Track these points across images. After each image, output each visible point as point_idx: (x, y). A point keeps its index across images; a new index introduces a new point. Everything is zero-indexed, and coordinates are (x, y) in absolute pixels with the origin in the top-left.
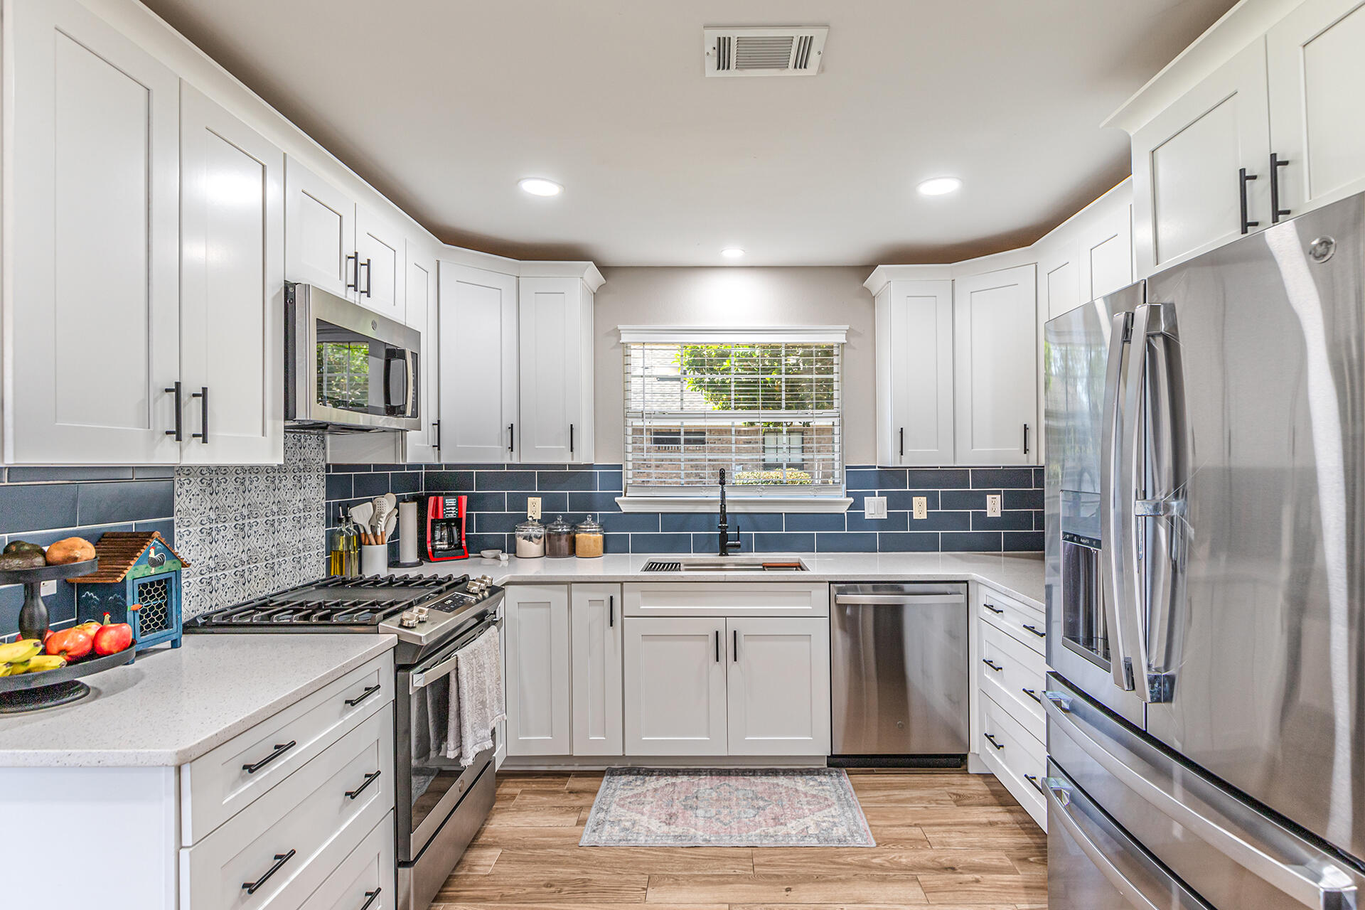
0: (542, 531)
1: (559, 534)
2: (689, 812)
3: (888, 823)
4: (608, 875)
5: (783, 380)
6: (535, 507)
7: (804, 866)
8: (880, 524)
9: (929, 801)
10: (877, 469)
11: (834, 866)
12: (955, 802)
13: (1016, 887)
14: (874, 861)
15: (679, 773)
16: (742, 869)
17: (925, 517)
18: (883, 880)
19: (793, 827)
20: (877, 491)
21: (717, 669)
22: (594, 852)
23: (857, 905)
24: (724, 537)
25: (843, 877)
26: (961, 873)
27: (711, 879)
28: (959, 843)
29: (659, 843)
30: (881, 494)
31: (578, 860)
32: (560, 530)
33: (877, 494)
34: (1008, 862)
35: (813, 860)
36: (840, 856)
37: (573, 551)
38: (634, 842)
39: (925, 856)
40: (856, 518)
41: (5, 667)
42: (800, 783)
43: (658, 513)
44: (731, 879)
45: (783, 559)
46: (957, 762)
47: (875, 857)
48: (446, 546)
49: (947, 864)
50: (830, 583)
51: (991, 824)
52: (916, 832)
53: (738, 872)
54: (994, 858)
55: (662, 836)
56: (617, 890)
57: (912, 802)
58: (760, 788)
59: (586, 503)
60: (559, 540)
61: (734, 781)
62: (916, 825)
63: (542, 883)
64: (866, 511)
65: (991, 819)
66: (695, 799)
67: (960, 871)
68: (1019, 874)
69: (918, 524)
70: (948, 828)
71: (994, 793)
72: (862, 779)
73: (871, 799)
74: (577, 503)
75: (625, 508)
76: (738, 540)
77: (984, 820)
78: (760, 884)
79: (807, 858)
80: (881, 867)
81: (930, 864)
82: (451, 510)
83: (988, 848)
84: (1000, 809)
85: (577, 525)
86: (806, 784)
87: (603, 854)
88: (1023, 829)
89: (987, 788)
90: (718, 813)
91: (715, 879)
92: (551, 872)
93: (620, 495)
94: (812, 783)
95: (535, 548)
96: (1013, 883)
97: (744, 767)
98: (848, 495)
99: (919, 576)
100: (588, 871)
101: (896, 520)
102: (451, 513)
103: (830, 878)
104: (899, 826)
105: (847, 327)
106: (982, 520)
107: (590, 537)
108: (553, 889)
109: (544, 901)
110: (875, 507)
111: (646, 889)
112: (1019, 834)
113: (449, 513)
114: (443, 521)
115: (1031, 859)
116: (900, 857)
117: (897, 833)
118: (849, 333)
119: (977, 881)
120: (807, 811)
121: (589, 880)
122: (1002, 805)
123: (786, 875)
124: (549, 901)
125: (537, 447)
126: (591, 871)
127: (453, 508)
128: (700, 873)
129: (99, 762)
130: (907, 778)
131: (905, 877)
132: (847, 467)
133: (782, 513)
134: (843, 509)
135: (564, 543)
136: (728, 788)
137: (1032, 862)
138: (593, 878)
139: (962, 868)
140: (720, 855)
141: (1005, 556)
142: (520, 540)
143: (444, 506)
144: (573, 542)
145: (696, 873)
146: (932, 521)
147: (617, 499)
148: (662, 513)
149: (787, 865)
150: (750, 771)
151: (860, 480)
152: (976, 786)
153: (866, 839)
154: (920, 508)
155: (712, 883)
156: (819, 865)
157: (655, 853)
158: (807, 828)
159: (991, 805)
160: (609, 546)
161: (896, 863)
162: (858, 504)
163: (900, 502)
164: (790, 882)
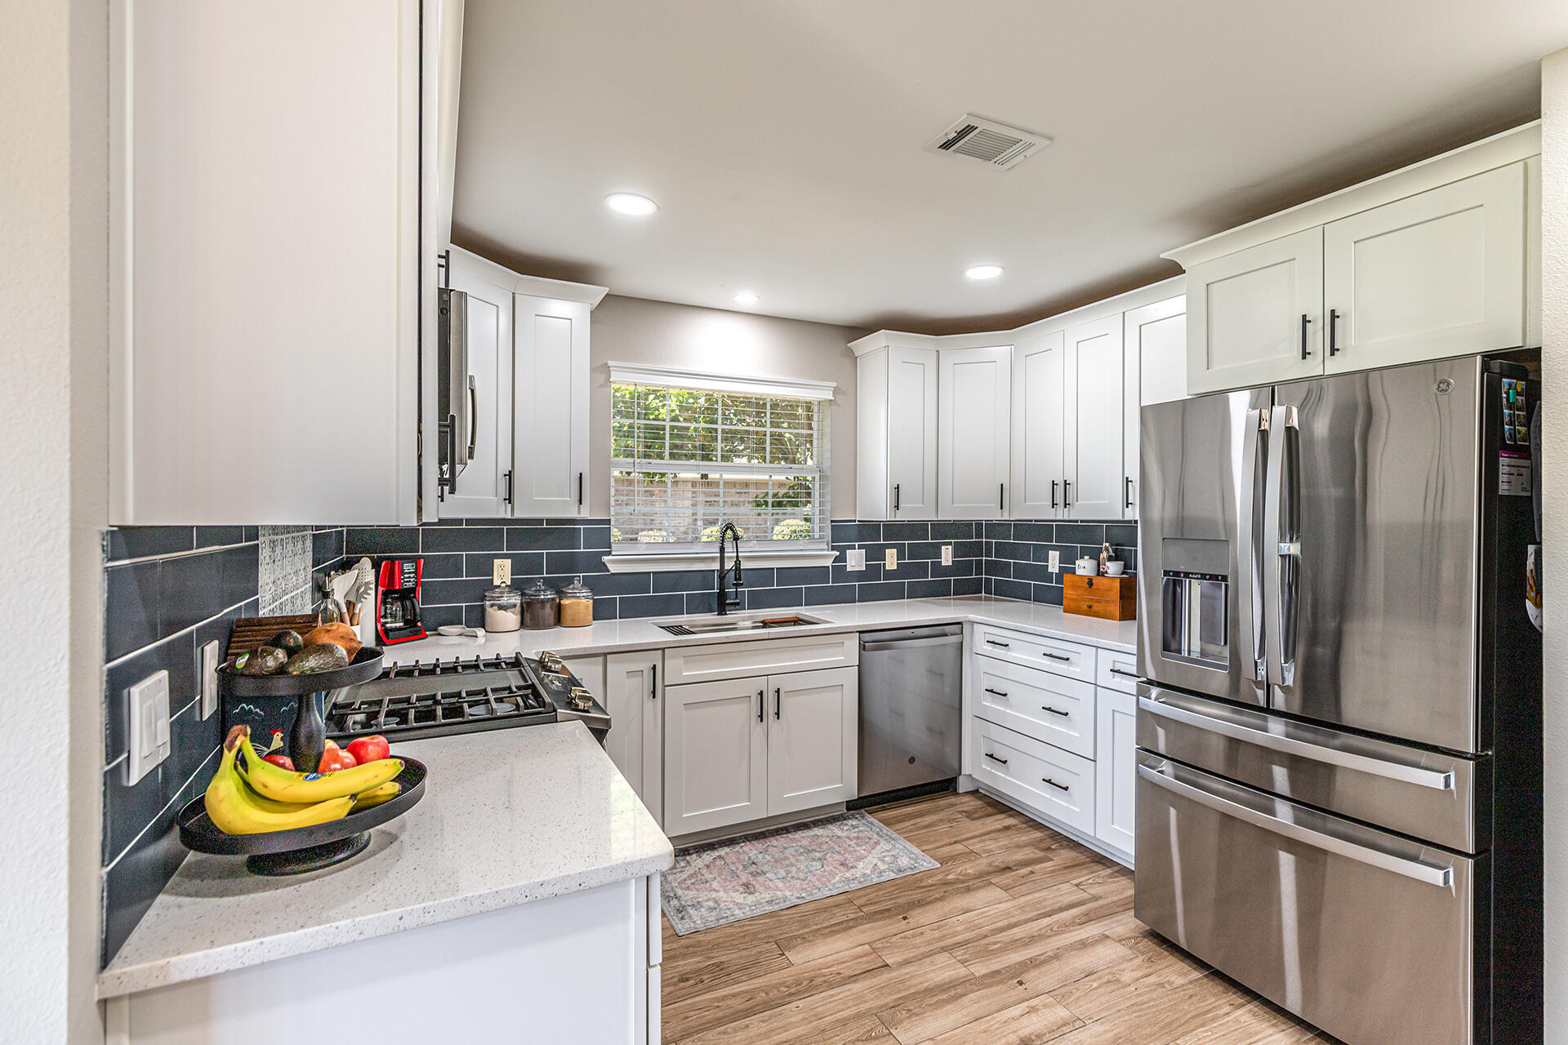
0: (516, 600)
1: (543, 602)
2: (760, 878)
3: (933, 846)
4: (734, 953)
5: (768, 434)
6: (502, 571)
7: (900, 897)
8: (859, 575)
9: (949, 822)
10: (857, 523)
11: (923, 890)
12: (968, 817)
13: (1060, 870)
14: (949, 877)
15: (716, 846)
16: (854, 913)
17: (895, 567)
18: (968, 890)
19: (863, 868)
20: (857, 544)
21: (758, 729)
22: (700, 937)
23: (966, 914)
24: (722, 595)
25: (937, 896)
26: (1017, 870)
27: (834, 928)
28: (996, 848)
29: (758, 912)
30: (860, 547)
31: (691, 949)
32: (542, 597)
33: (857, 547)
34: (1040, 854)
35: (902, 890)
36: (921, 881)
37: (558, 621)
38: (733, 918)
39: (982, 864)
40: (840, 571)
41: (351, 801)
42: (834, 830)
43: (650, 573)
44: (850, 924)
45: (782, 614)
46: (947, 786)
47: (948, 875)
48: (402, 624)
49: (1002, 866)
50: (860, 632)
51: (1007, 828)
52: (959, 847)
53: (852, 916)
54: (1029, 853)
55: (755, 905)
56: (756, 963)
57: (936, 825)
58: (805, 843)
59: (569, 564)
60: (543, 607)
61: (775, 841)
62: (955, 842)
63: (675, 980)
64: (848, 564)
65: (1004, 825)
66: (754, 866)
67: (1014, 868)
68: (1053, 860)
69: (890, 574)
70: (980, 839)
71: (989, 804)
72: (883, 815)
73: (904, 830)
74: (556, 564)
75: (613, 569)
76: (736, 598)
77: (999, 827)
78: (877, 920)
79: (897, 889)
80: (957, 881)
81: (990, 869)
82: (409, 577)
83: (1019, 846)
84: (1003, 816)
85: (564, 590)
86: (842, 829)
87: (710, 937)
88: (1030, 826)
89: (981, 802)
90: (788, 872)
91: (837, 928)
92: (675, 967)
93: (609, 553)
94: (845, 828)
95: (511, 619)
96: (1056, 867)
97: (775, 827)
98: (833, 548)
99: (930, 620)
100: (712, 955)
101: (872, 572)
102: (410, 581)
103: (929, 899)
104: (943, 846)
105: (835, 384)
106: (938, 569)
107: (580, 601)
108: (692, 982)
109: (694, 994)
110: (856, 560)
111: (783, 954)
112: (1029, 831)
113: (407, 582)
114: (396, 592)
115: (1053, 847)
116: (966, 870)
117: (947, 852)
118: (836, 391)
119: (1032, 872)
120: (862, 851)
121: (721, 962)
122: (1002, 813)
123: (894, 907)
124: (699, 993)
125: (535, 499)
126: (716, 955)
127: (412, 575)
128: (819, 927)
129: (580, 885)
130: (918, 807)
131: (981, 884)
132: (832, 521)
133: (773, 569)
134: (829, 563)
135: (548, 612)
136: (775, 848)
137: (1054, 849)
138: (723, 960)
139: (1014, 866)
140: (824, 907)
141: (954, 599)
142: (489, 610)
143: (402, 572)
144: (559, 609)
145: (815, 927)
146: (902, 571)
147: (605, 558)
148: (653, 573)
149: (885, 900)
150: (782, 829)
151: (843, 534)
152: (971, 803)
153: (928, 863)
154: (891, 560)
155: (838, 932)
156: (910, 892)
157: (762, 921)
158: (876, 865)
159: (995, 814)
160: (602, 612)
161: (965, 875)
162: (841, 558)
163: (874, 554)
164: (903, 911)
